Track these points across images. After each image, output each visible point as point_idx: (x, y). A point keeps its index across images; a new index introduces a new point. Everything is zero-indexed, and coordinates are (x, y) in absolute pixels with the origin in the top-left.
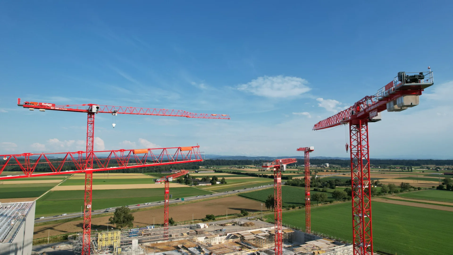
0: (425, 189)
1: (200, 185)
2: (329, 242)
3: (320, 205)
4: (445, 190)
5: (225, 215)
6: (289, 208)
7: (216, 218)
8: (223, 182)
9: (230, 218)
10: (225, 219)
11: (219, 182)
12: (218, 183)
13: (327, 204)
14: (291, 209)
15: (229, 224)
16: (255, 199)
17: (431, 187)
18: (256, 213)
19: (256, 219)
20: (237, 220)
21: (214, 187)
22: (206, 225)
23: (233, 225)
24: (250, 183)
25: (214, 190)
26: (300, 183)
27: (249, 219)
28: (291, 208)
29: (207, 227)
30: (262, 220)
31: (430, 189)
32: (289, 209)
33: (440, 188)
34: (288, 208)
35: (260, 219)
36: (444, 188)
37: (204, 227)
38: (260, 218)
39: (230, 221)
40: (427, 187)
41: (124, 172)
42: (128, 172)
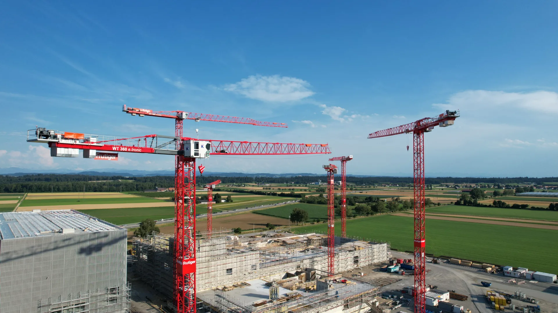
0: (444, 205)
1: (202, 203)
4: (462, 205)
6: (314, 222)
8: (228, 200)
11: (224, 200)
15: (258, 236)
17: (450, 203)
19: (284, 232)
21: (218, 206)
22: (236, 237)
23: (263, 237)
38: (288, 231)
40: (446, 203)
41: (95, 191)
42: (101, 191)
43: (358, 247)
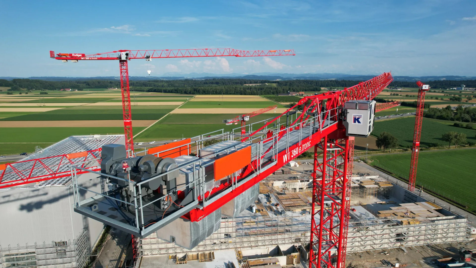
2: (433, 208)
3: (452, 147)
6: (408, 149)
13: (464, 146)
14: (409, 151)
19: (359, 160)
22: (297, 164)
26: (439, 114)
28: (410, 149)
29: (298, 166)
30: (366, 163)
32: (406, 150)
34: (405, 148)
37: (295, 166)
38: (365, 160)
41: (241, 94)
42: (245, 94)
43: (413, 217)
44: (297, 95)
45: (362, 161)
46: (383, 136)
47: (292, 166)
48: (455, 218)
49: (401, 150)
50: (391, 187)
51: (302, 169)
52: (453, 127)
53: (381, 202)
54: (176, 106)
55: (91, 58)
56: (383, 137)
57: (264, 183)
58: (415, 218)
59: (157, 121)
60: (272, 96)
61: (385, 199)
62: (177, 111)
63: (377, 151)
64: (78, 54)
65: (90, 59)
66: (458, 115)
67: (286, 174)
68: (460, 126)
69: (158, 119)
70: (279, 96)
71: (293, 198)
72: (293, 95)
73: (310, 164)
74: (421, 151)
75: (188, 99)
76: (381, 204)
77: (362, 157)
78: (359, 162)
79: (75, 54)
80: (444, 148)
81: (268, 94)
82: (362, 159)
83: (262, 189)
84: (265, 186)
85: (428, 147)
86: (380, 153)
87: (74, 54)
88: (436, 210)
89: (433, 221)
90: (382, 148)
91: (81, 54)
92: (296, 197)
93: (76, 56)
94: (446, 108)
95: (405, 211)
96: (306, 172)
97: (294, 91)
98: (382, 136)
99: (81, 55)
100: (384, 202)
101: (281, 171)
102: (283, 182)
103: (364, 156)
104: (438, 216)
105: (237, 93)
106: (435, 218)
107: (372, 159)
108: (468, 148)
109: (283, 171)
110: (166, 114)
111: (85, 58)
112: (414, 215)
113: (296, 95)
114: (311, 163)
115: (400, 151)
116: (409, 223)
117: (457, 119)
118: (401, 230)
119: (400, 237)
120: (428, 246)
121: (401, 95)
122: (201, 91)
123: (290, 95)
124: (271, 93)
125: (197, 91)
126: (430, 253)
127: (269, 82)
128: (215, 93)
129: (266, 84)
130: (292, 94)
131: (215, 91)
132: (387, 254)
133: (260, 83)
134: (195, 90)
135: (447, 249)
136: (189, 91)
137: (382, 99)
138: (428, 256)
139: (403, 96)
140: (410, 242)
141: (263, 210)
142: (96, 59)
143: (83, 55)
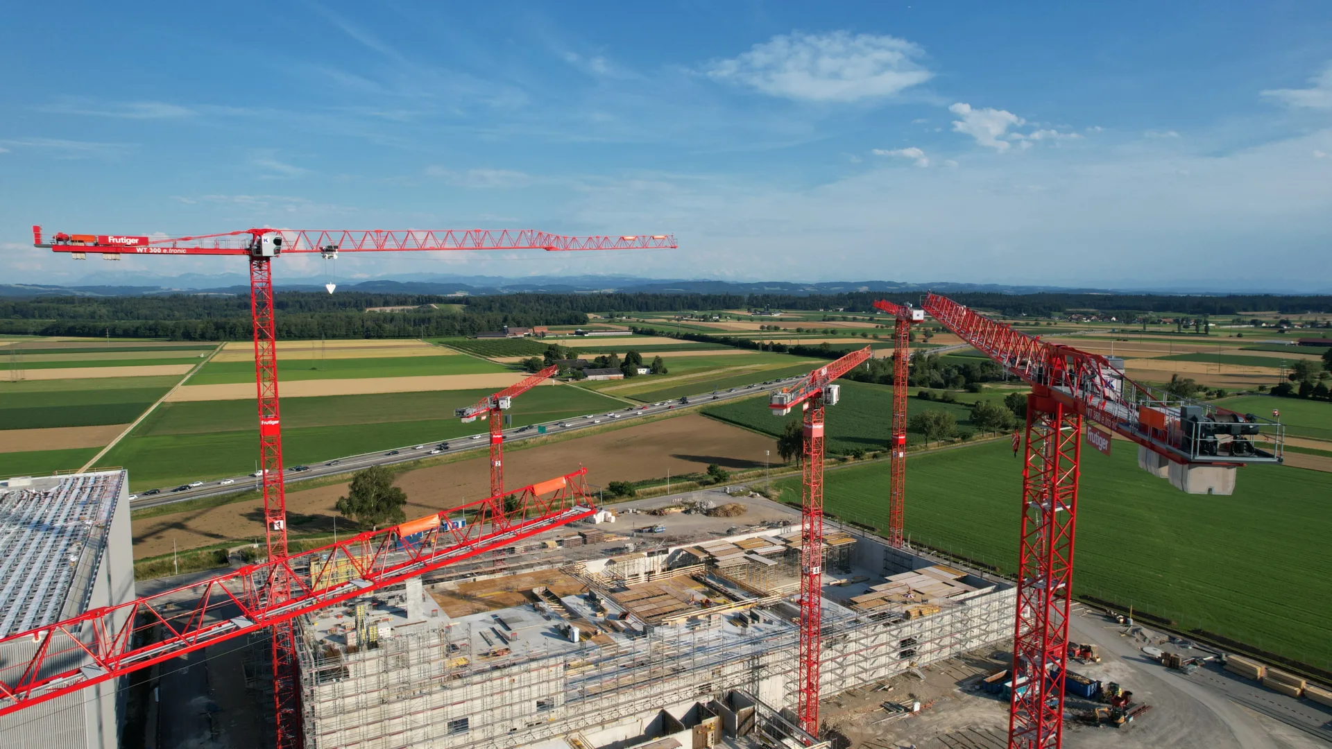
0: (1239, 394)
1: (591, 378)
2: (951, 577)
3: (933, 446)
4: (1294, 396)
5: (663, 481)
6: (846, 457)
7: (638, 491)
8: (656, 368)
9: (677, 488)
10: (664, 492)
11: (646, 370)
12: (642, 371)
13: (953, 442)
14: (851, 461)
15: (673, 510)
16: (750, 427)
17: (1255, 388)
18: (752, 472)
19: (751, 493)
20: (696, 496)
21: (631, 386)
22: (610, 514)
23: (685, 512)
24: (736, 371)
25: (631, 394)
26: (881, 372)
27: (730, 494)
28: (851, 457)
29: (613, 519)
30: (767, 497)
31: (1251, 393)
32: (844, 460)
33: (1281, 391)
34: (841, 456)
35: (761, 493)
36: (1292, 390)
37: (605, 521)
38: (763, 490)
39: (678, 498)
40: (1245, 388)
43: (923, 601)
44: (529, 335)
45: (758, 495)
46: (793, 430)
47: (598, 522)
48: (995, 591)
49: (833, 460)
50: (853, 544)
51: (627, 527)
52: (917, 401)
53: (838, 582)
54: (176, 379)
55: (168, 249)
56: (792, 432)
57: (560, 570)
58: (927, 601)
59: (130, 428)
60: (460, 339)
61: (843, 573)
62: (181, 393)
63: (783, 468)
64: (127, 238)
65: (165, 251)
66: (918, 375)
67: (592, 542)
68: (932, 397)
69: (130, 421)
70: (480, 339)
71: (651, 595)
72: (519, 336)
73: (638, 512)
74: (875, 460)
75: (202, 356)
76: (839, 585)
77: (756, 483)
78: (752, 496)
79: (118, 237)
80: (916, 450)
81: (448, 333)
82: (756, 488)
83: (565, 585)
84: (567, 576)
85: (886, 449)
86: (789, 471)
87: (115, 237)
88: (957, 580)
89: (962, 602)
90: (794, 457)
91: (135, 238)
92: (657, 592)
93: (121, 244)
94: (893, 358)
95: (904, 591)
96: (640, 534)
97: (519, 324)
98: (790, 429)
99: (136, 241)
100: (844, 581)
101: (580, 537)
102: (606, 560)
103: (758, 481)
104: (966, 592)
105: (355, 333)
106: (962, 597)
107: (778, 486)
108: (959, 445)
109: (584, 536)
110: (150, 404)
111: (148, 249)
112: (924, 597)
113: (525, 335)
114: (642, 511)
115: (832, 463)
116: (920, 613)
117: (921, 383)
118: (908, 631)
119: (907, 648)
120: (959, 656)
121: (785, 330)
122: (241, 330)
123: (510, 337)
124: (456, 333)
125: (225, 332)
126: (966, 671)
127: (439, 300)
128: (284, 334)
129: (433, 305)
130: (515, 334)
131: (286, 328)
132: (890, 690)
133: (413, 304)
134: (218, 327)
135: (991, 656)
136: (199, 331)
137: (748, 339)
138: (965, 677)
139: (791, 331)
140: (927, 655)
141: (596, 633)
142: (183, 251)
143: (144, 241)
